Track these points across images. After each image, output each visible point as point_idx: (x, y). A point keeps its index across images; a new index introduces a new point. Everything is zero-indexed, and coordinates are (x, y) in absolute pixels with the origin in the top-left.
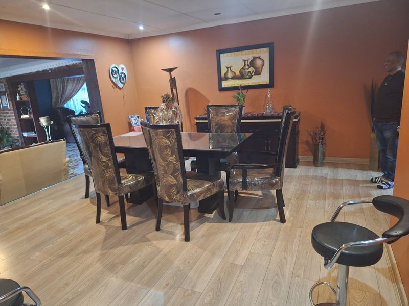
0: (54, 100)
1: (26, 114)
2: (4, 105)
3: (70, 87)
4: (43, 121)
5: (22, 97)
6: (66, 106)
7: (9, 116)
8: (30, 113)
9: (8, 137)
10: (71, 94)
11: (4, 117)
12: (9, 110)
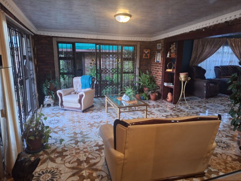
0: (192, 59)
1: (170, 68)
2: (158, 60)
3: (207, 50)
4: (182, 76)
5: (172, 54)
6: (199, 65)
7: (159, 69)
8: (174, 68)
9: (154, 84)
10: (207, 56)
11: (156, 68)
12: (160, 64)
